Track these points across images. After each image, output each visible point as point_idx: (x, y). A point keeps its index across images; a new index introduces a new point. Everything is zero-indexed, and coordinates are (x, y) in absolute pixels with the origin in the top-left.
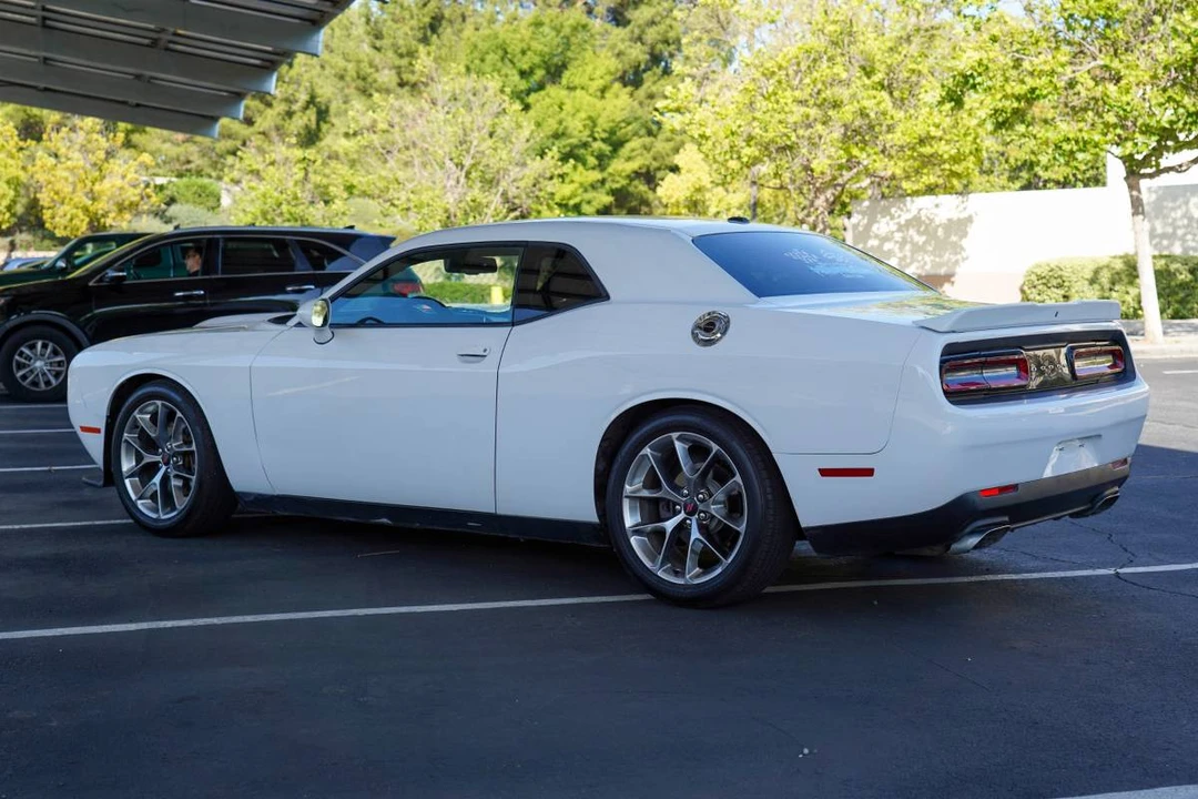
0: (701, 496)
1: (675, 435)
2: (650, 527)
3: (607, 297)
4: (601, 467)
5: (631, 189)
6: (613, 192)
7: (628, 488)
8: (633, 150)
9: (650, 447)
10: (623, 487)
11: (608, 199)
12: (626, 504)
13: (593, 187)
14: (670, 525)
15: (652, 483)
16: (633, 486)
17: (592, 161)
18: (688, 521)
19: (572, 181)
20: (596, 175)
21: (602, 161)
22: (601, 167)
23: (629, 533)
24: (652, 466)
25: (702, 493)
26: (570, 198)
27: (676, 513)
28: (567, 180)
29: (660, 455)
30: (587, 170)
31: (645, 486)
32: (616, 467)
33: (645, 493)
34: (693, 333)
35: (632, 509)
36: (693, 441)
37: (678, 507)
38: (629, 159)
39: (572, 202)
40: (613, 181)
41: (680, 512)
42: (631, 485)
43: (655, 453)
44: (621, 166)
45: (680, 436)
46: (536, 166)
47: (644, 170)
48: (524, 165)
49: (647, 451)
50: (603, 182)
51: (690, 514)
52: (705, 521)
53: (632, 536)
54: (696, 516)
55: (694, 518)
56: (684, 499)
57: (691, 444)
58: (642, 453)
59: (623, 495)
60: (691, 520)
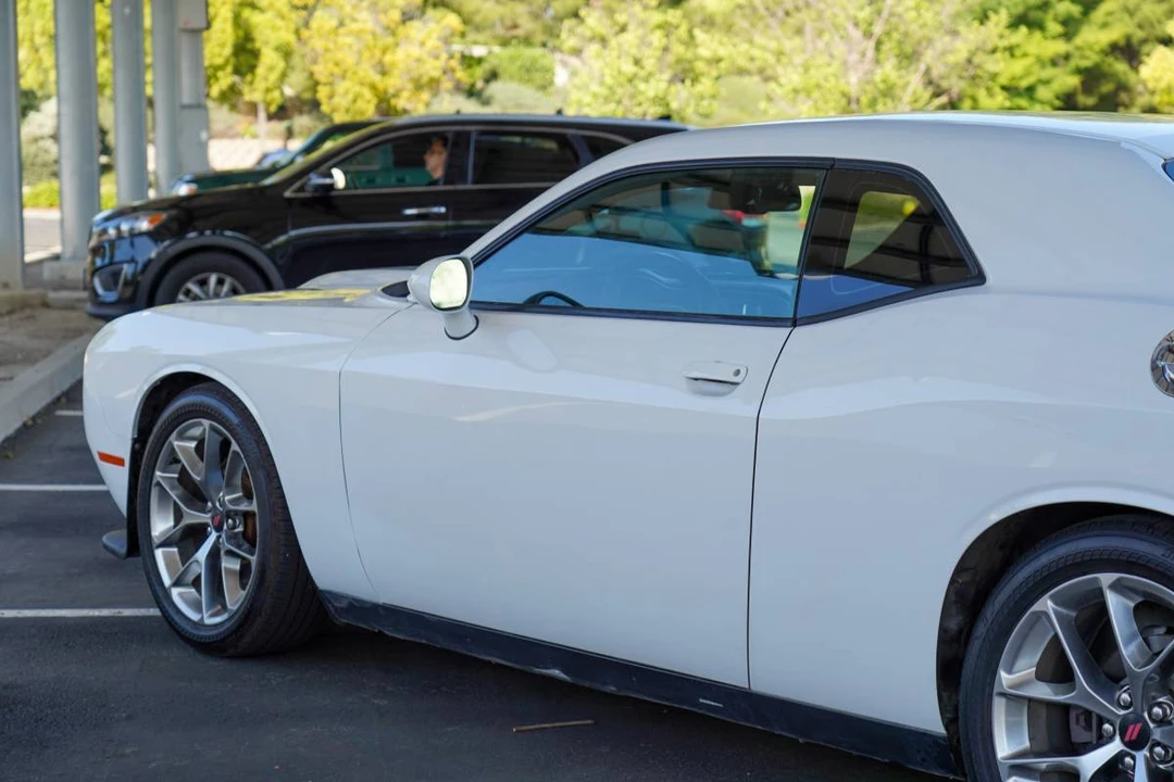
0: (1157, 710)
1: (1106, 579)
2: (1044, 763)
3: (978, 278)
4: (953, 625)
5: (1105, 68)
6: (1079, 71)
7: (1005, 678)
8: (1110, 14)
9: (1053, 598)
10: (995, 673)
11: (1073, 81)
12: (1000, 710)
13: (1054, 63)
14: (1091, 762)
15: (1056, 670)
16: (1018, 673)
17: (1054, 28)
18: (1128, 760)
19: (1025, 55)
20: (1060, 47)
21: (1070, 27)
22: (1068, 36)
23: (1003, 771)
24: (1056, 635)
25: (1160, 705)
26: (1021, 78)
27: (1102, 740)
28: (1018, 52)
29: (1074, 614)
30: (1046, 38)
31: (1040, 676)
32: (981, 630)
33: (1044, 691)
34: (1154, 368)
35: (1011, 729)
36: (1144, 594)
37: (1107, 726)
38: (1105, 25)
39: (1024, 83)
40: (1083, 57)
41: (1111, 739)
42: (1010, 672)
43: (1059, 609)
44: (1095, 37)
45: (1119, 580)
46: (972, 35)
47: (1122, 43)
48: (955, 33)
49: (1047, 604)
50: (1067, 57)
51: (1135, 745)
52: (1161, 766)
53: (1010, 776)
54: (1146, 752)
55: (1141, 756)
56: (1122, 712)
57: (1140, 599)
58: (1036, 607)
59: (995, 692)
60: (1133, 758)
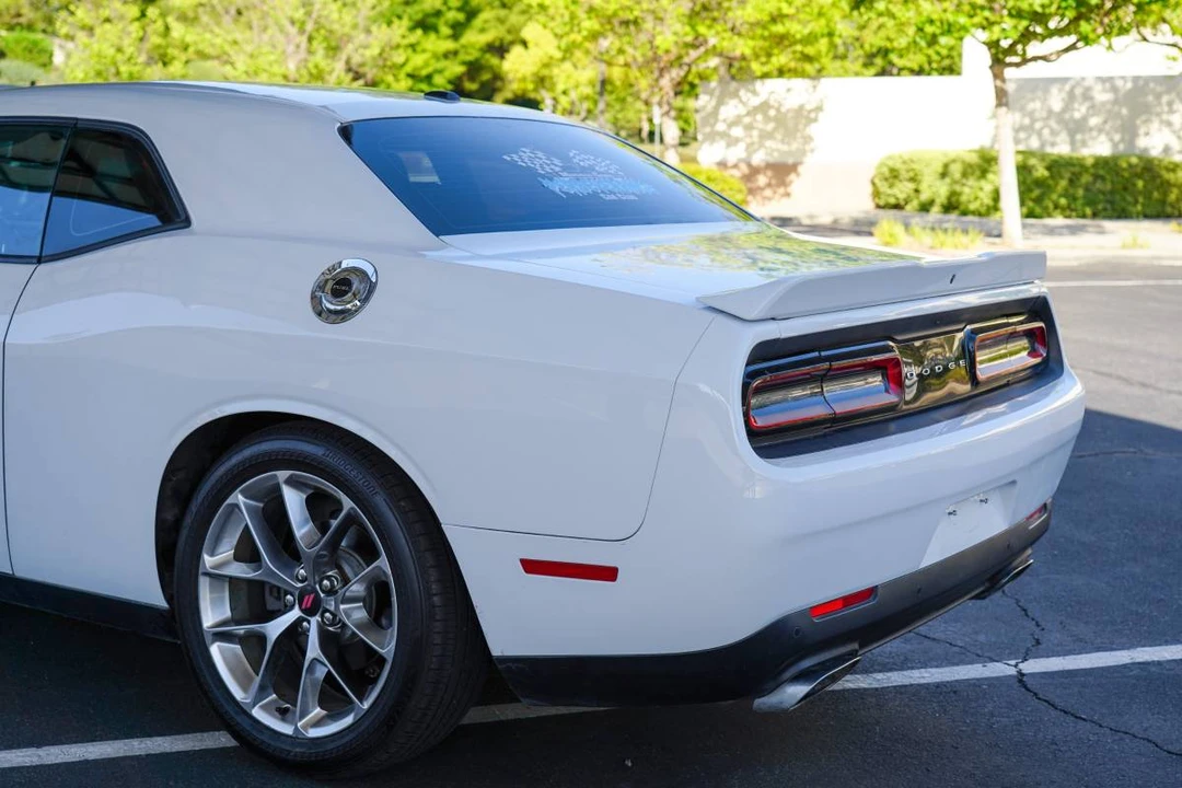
0: (326, 582)
1: (282, 475)
2: (241, 630)
4: (169, 516)
5: (483, 62)
6: (464, 63)
7: (208, 561)
8: (486, 21)
9: (242, 492)
10: (199, 557)
11: (459, 69)
12: (204, 586)
13: (446, 55)
14: (275, 628)
15: (247, 553)
16: (219, 557)
17: (445, 31)
18: (305, 624)
19: (424, 51)
20: (450, 45)
21: (458, 29)
22: (455, 37)
23: (208, 639)
24: (247, 526)
25: (328, 578)
26: (422, 68)
27: (288, 608)
28: (419, 49)
29: (261, 505)
30: (439, 38)
31: (238, 558)
32: (188, 520)
33: (240, 570)
34: (313, 297)
35: (215, 603)
36: (316, 488)
37: (289, 597)
38: (482, 30)
39: (424, 73)
40: (467, 53)
41: (292, 607)
42: (212, 554)
43: (248, 501)
44: (475, 38)
45: (291, 476)
46: (382, 34)
47: (497, 44)
48: (368, 31)
49: (239, 498)
50: (456, 53)
51: (310, 611)
52: (330, 629)
53: (213, 642)
54: (318, 618)
55: (315, 620)
56: (300, 585)
57: (311, 492)
58: (229, 501)
59: (200, 571)
60: (309, 622)
